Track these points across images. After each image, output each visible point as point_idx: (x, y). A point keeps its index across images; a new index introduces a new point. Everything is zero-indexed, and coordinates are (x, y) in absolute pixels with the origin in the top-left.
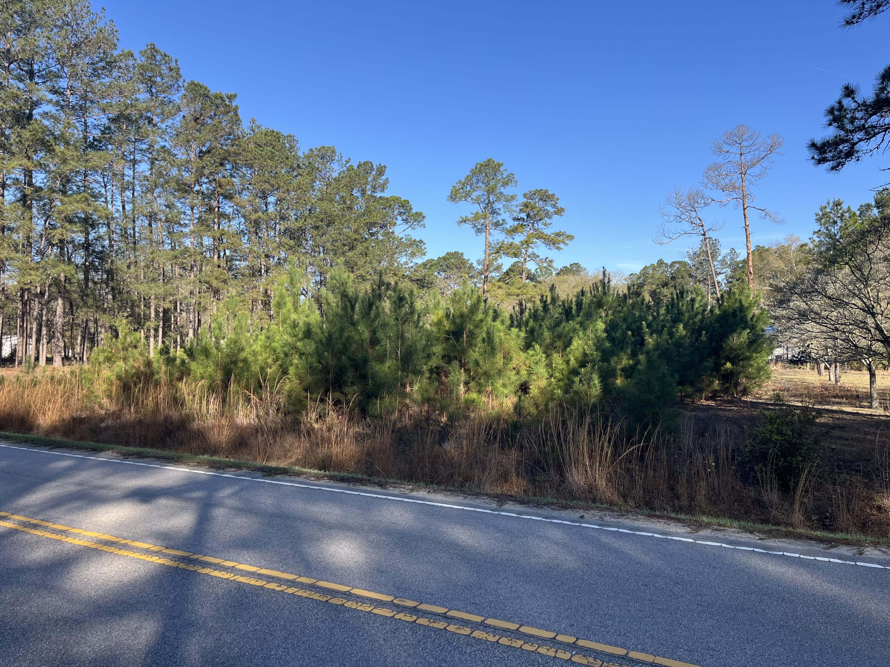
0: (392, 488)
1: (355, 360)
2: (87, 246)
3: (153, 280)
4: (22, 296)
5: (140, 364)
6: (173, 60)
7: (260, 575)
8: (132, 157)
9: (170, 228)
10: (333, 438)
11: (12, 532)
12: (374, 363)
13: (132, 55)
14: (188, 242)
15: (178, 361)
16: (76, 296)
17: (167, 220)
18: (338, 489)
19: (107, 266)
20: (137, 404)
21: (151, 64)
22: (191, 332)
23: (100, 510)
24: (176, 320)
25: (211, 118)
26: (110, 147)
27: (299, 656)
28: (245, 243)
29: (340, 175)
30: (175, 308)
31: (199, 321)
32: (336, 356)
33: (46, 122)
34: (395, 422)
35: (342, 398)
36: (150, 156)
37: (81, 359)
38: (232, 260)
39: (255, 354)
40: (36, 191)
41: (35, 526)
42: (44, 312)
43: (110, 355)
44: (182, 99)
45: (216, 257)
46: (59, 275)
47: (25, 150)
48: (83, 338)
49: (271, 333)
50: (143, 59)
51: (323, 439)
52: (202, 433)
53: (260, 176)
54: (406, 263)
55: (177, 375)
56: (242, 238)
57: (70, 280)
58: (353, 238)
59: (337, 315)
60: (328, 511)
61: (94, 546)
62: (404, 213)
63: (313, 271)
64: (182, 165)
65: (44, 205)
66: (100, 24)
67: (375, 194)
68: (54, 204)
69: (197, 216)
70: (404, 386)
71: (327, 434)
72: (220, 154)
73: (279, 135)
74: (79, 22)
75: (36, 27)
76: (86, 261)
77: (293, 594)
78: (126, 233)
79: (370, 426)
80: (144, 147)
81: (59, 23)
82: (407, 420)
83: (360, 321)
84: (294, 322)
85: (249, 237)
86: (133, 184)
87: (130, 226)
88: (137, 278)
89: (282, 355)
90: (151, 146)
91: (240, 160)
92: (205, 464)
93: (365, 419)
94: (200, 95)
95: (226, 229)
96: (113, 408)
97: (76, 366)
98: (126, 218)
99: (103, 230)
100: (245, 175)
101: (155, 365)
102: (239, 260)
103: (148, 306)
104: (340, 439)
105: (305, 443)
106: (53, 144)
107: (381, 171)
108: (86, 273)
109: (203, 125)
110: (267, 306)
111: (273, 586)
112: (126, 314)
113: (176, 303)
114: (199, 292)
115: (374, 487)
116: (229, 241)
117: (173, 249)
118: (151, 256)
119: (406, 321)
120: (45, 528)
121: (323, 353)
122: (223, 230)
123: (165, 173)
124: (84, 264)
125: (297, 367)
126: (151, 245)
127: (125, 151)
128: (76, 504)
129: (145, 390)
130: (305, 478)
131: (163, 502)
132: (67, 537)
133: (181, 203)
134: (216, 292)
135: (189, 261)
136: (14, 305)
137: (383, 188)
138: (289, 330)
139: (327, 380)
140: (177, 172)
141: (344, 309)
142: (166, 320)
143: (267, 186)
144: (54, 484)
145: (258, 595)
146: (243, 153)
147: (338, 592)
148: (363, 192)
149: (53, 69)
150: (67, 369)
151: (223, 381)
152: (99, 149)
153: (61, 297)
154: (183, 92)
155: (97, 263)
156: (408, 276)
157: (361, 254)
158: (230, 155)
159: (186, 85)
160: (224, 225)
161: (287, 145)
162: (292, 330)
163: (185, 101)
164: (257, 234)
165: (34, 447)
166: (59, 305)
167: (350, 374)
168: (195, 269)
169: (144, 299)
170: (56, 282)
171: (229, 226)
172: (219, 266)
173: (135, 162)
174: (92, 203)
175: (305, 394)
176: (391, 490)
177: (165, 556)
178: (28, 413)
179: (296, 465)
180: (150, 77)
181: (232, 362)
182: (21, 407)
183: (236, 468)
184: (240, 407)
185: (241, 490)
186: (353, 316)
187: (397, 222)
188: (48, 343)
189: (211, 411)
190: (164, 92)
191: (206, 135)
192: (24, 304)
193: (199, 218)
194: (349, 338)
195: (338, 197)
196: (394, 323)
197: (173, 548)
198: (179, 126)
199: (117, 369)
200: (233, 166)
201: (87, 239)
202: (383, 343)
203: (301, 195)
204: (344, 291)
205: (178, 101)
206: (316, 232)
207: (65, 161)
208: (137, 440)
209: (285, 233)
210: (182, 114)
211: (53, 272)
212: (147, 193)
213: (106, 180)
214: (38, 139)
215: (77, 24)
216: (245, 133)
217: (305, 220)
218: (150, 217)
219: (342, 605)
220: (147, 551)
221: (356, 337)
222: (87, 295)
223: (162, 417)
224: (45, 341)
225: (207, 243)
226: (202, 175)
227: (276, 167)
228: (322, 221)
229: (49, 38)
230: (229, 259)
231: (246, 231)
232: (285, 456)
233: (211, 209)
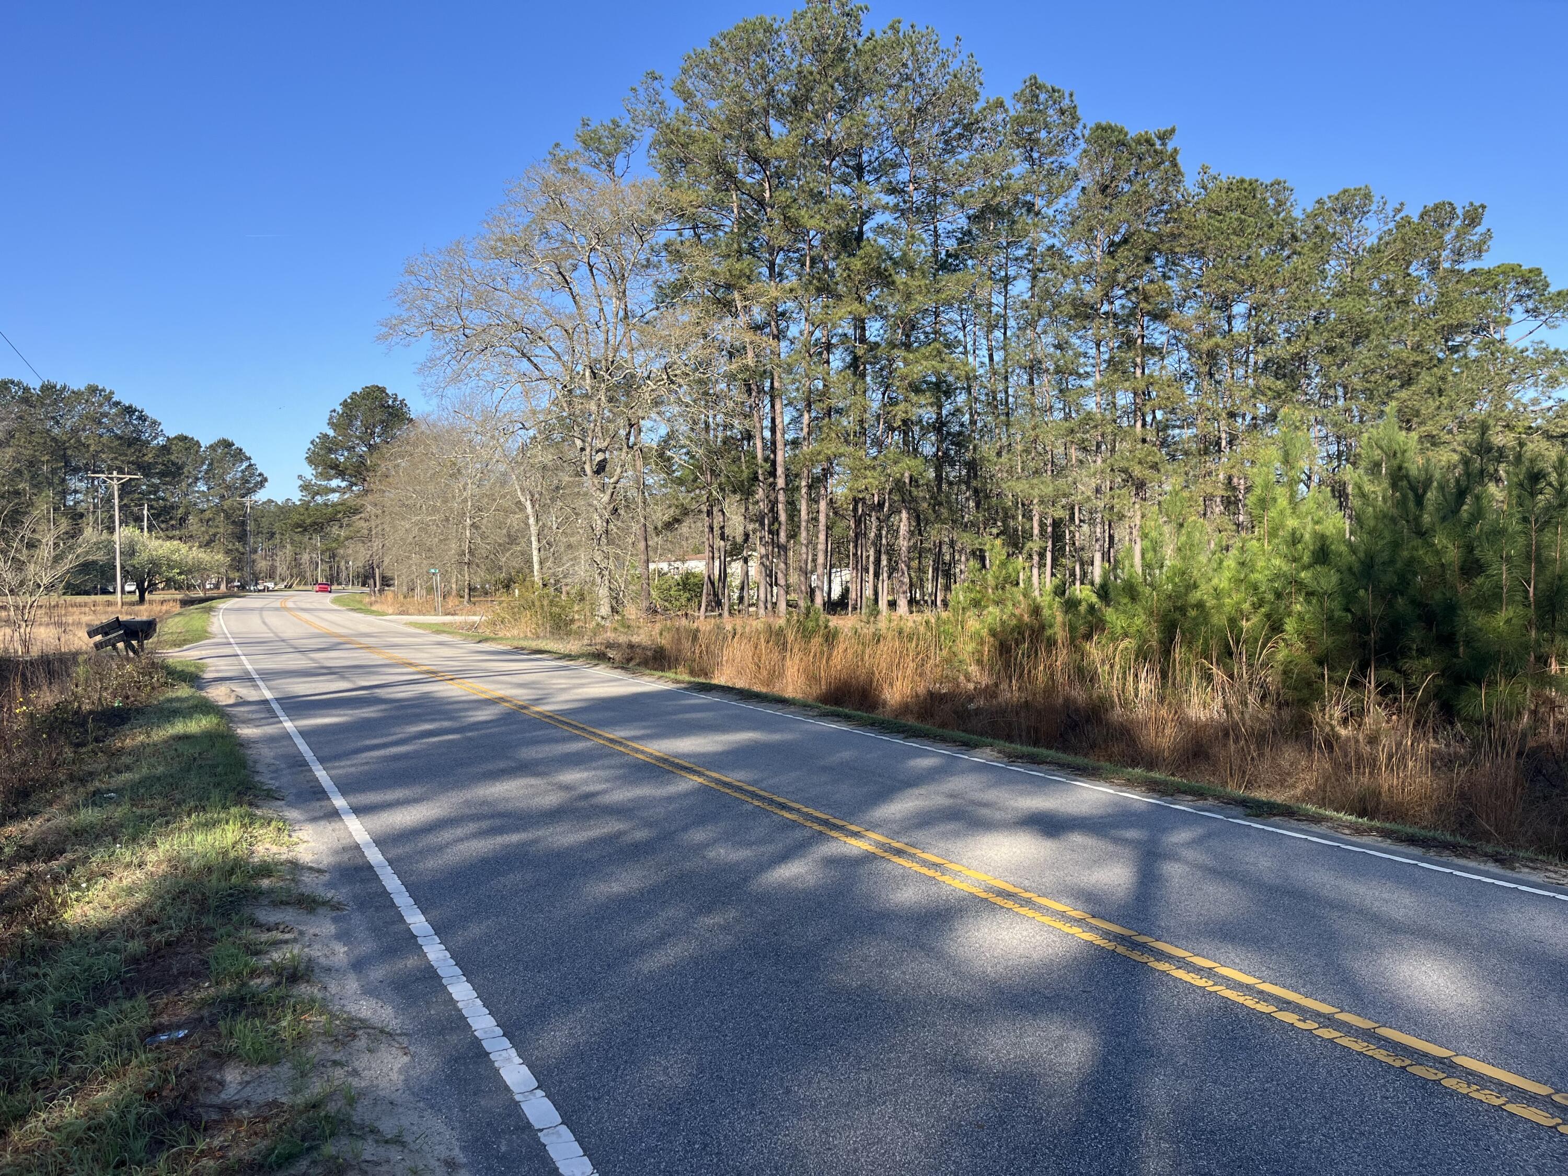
0: (1527, 870)
1: (1427, 605)
2: (939, 426)
3: (1036, 472)
4: (855, 510)
5: (1022, 610)
6: (1067, 95)
7: (1261, 992)
8: (1003, 273)
9: (1061, 384)
10: (1383, 757)
11: (868, 858)
12: (1472, 613)
13: (1001, 105)
14: (1091, 404)
15: (1083, 608)
16: (925, 505)
17: (1058, 371)
18: (1403, 857)
19: (968, 456)
20: (1021, 676)
21: (1030, 112)
22: (1098, 557)
23: (985, 840)
24: (1073, 538)
25: (1129, 181)
26: (970, 262)
27: (1356, 1158)
28: (1189, 396)
29: (1380, 239)
30: (1072, 519)
31: (1111, 537)
32: (1383, 598)
33: (882, 241)
34: (1524, 735)
35: (1397, 680)
36: (1030, 266)
37: (934, 603)
38: (1167, 427)
39: (1218, 593)
40: (871, 349)
41: (899, 852)
42: (884, 533)
43: (979, 596)
44: (1081, 159)
45: (1139, 424)
46: (902, 475)
47: (854, 289)
48: (936, 570)
49: (1247, 557)
50: (1019, 106)
51: (1359, 758)
52: (1128, 731)
53: (1217, 269)
54: (1535, 402)
55: (1082, 629)
56: (1185, 387)
57: (917, 482)
58: (1410, 362)
59: (1385, 516)
60: (1386, 896)
61: (983, 895)
62: (1529, 296)
63: (1322, 434)
64: (1081, 273)
65: (881, 369)
66: (954, 67)
67: (1461, 267)
68: (894, 366)
69: (1106, 357)
70: (1543, 660)
71: (1368, 748)
72: (1145, 242)
73: (1254, 185)
74: (924, 70)
75: (864, 95)
76: (938, 450)
77: (1331, 1041)
78: (994, 398)
79: (1463, 739)
80: (1021, 253)
81: (895, 81)
82: (1551, 734)
83: (1437, 528)
84: (1293, 533)
85: (1197, 385)
86: (1005, 316)
87: (1001, 387)
88: (1010, 471)
89: (1270, 597)
90: (1032, 249)
91: (1181, 245)
92: (1141, 784)
93: (1452, 724)
94: (1111, 145)
95: (1156, 373)
96: (985, 680)
97: (929, 615)
98: (995, 374)
99: (961, 398)
100: (1189, 272)
101: (1046, 612)
102: (1179, 427)
103: (1028, 516)
104: (1398, 758)
105: (1321, 764)
106: (893, 272)
107: (1473, 218)
108: (939, 469)
109: (1115, 196)
110: (1232, 508)
111: (1289, 1017)
112: (995, 531)
113: (1073, 508)
114: (1111, 489)
115: (1485, 862)
116: (1161, 393)
117: (1067, 417)
118: (1033, 433)
119: (1547, 522)
120: (912, 857)
121: (1356, 591)
122: (1151, 376)
123: (1053, 290)
124: (936, 455)
125: (1301, 618)
126: (1033, 415)
127: (993, 266)
128: (951, 826)
129: (1033, 653)
130: (1328, 827)
131: (1077, 839)
132: (943, 874)
133: (1080, 338)
134: (1140, 486)
135: (1095, 435)
136: (844, 524)
137: (1479, 250)
138: (1284, 549)
139: (1364, 645)
140: (1074, 287)
141: (1402, 504)
142: (1057, 537)
143: (1232, 285)
144: (916, 791)
145: (1262, 1028)
146: (1186, 232)
147: (1426, 1055)
148: (1434, 266)
149: (888, 155)
150: (916, 617)
151: (1161, 642)
152: (955, 270)
153: (906, 507)
154: (1083, 146)
155: (952, 452)
156: (1538, 429)
157: (1429, 391)
158: (1162, 241)
159: (1087, 132)
160: (1153, 366)
161: (1271, 201)
162: (1288, 547)
163: (1086, 161)
164: (1211, 375)
165: (884, 734)
166: (903, 522)
167: (1416, 635)
168: (1103, 447)
169: (1023, 505)
170: (899, 485)
171: (1162, 368)
172: (1144, 441)
173: (1007, 281)
174: (947, 358)
175: (1319, 670)
176: (1525, 873)
177: (1093, 929)
178: (871, 682)
179: (1304, 800)
180: (1030, 134)
181: (1176, 608)
182: (862, 673)
183: (1194, 795)
184: (1193, 690)
185: (1209, 835)
186: (1421, 516)
187: (1513, 317)
188: (889, 578)
189: (1143, 693)
190: (1051, 153)
191: (1121, 211)
192: (858, 522)
193: (1110, 361)
194: (1411, 561)
195: (1376, 286)
196: (1519, 528)
197: (1103, 918)
198: (1076, 206)
199: (990, 620)
200: (1167, 259)
201: (939, 414)
202: (1492, 571)
203: (1298, 291)
204: (1400, 468)
205: (1074, 164)
206: (1328, 359)
207: (908, 297)
208: (1024, 734)
209: (1266, 367)
210: (1080, 184)
211: (895, 470)
212: (1025, 328)
213: (964, 317)
214: (872, 270)
215: (921, 75)
216: (1189, 195)
217: (1307, 339)
218: (1031, 368)
219: (1438, 1082)
220: (1063, 916)
221: (1429, 560)
222: (940, 504)
223: (1061, 700)
224: (885, 575)
225: (1123, 402)
226: (1114, 283)
227: (1249, 246)
228: (1341, 336)
229: (882, 108)
230: (1161, 426)
231: (1191, 374)
232: (1282, 782)
233: (1129, 342)
